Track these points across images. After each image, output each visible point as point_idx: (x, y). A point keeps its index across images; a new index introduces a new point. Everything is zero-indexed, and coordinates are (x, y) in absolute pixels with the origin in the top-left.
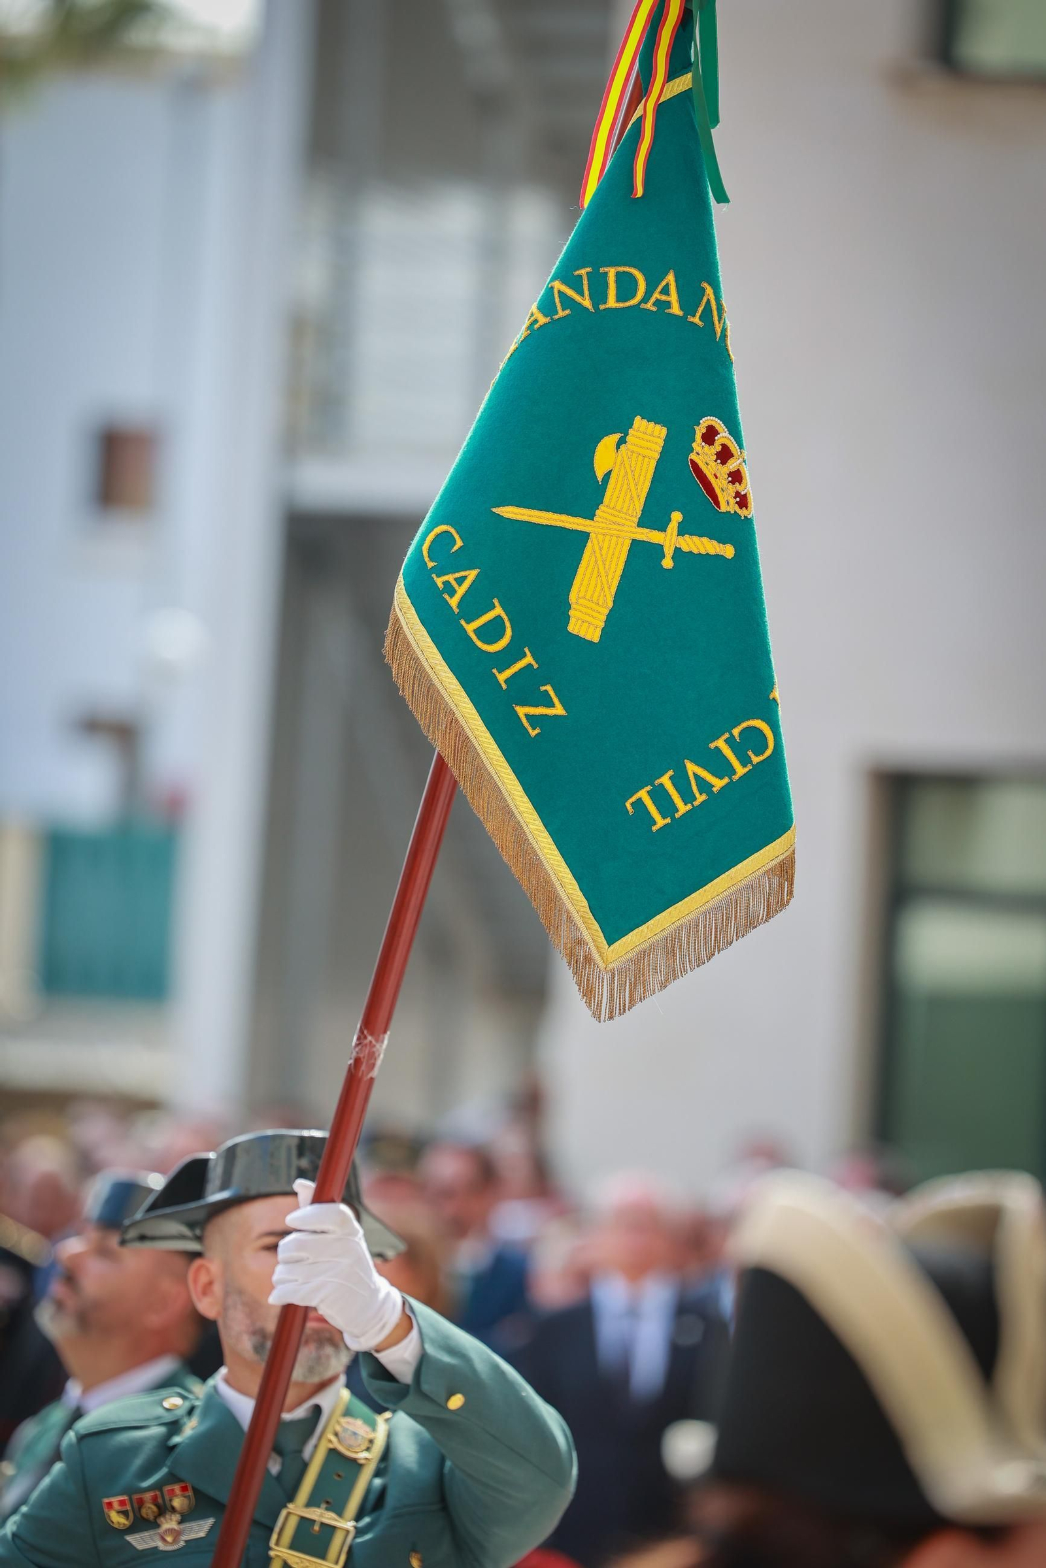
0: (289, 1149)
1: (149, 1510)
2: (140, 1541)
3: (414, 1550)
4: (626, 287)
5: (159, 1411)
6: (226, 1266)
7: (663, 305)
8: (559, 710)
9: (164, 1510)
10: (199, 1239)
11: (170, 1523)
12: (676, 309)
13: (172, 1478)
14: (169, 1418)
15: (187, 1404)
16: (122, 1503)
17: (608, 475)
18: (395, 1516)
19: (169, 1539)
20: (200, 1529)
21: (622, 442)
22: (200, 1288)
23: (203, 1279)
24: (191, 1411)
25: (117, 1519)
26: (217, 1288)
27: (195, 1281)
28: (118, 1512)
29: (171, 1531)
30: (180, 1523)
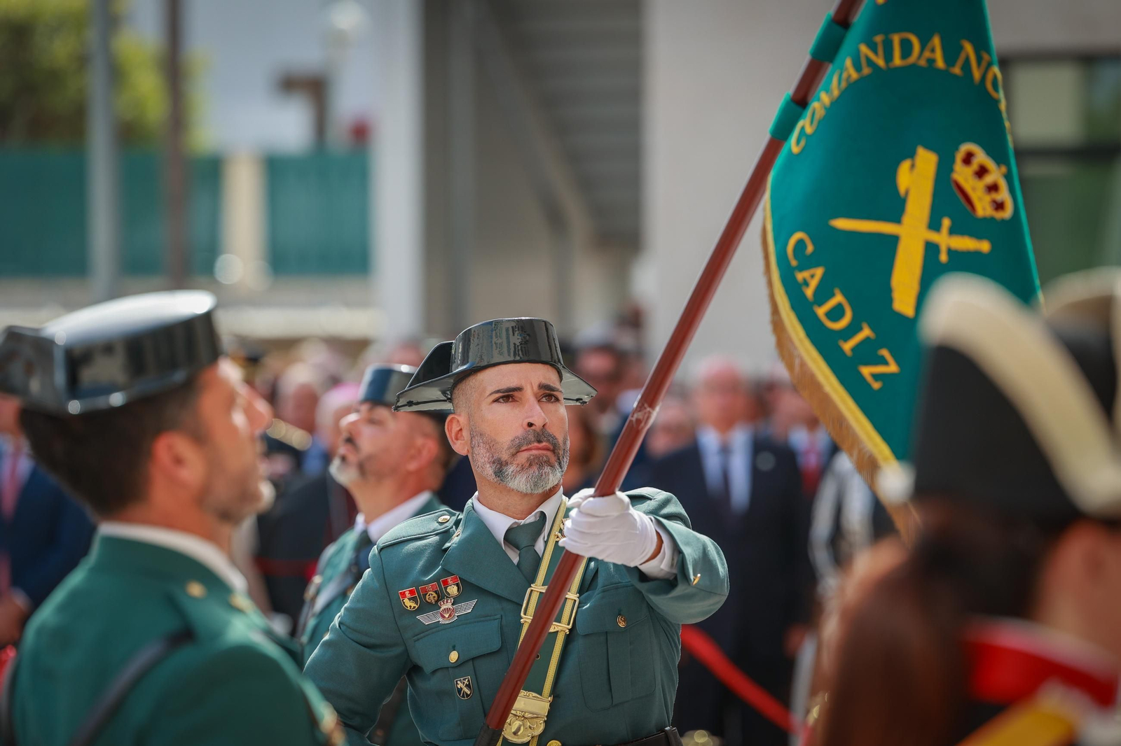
0: (507, 330)
1: (431, 597)
2: (426, 619)
3: (620, 615)
4: (906, 48)
5: (436, 525)
6: (470, 417)
7: (931, 61)
8: (893, 368)
9: (441, 596)
10: (450, 400)
11: (446, 605)
12: (940, 64)
13: (446, 572)
14: (441, 528)
15: (454, 518)
16: (412, 592)
17: (907, 192)
18: (604, 591)
19: (447, 616)
20: (467, 608)
21: (913, 166)
22: (453, 435)
23: (455, 428)
24: (457, 523)
25: (409, 603)
26: (465, 434)
27: (450, 431)
28: (410, 599)
29: (447, 610)
30: (453, 604)
